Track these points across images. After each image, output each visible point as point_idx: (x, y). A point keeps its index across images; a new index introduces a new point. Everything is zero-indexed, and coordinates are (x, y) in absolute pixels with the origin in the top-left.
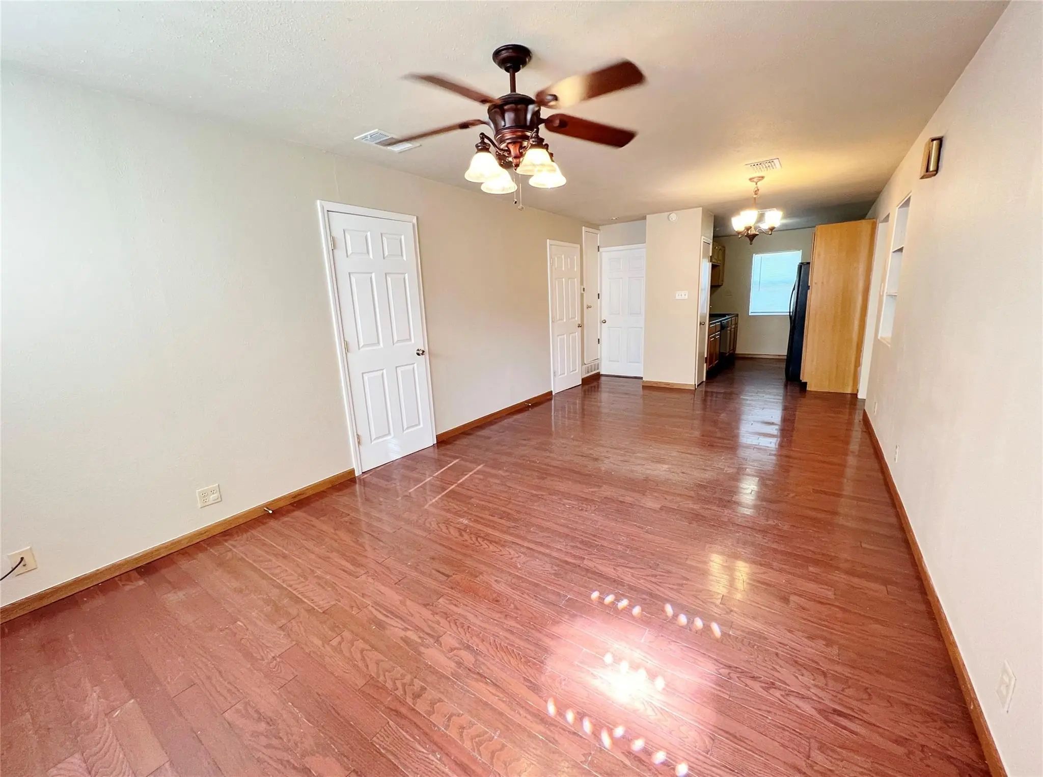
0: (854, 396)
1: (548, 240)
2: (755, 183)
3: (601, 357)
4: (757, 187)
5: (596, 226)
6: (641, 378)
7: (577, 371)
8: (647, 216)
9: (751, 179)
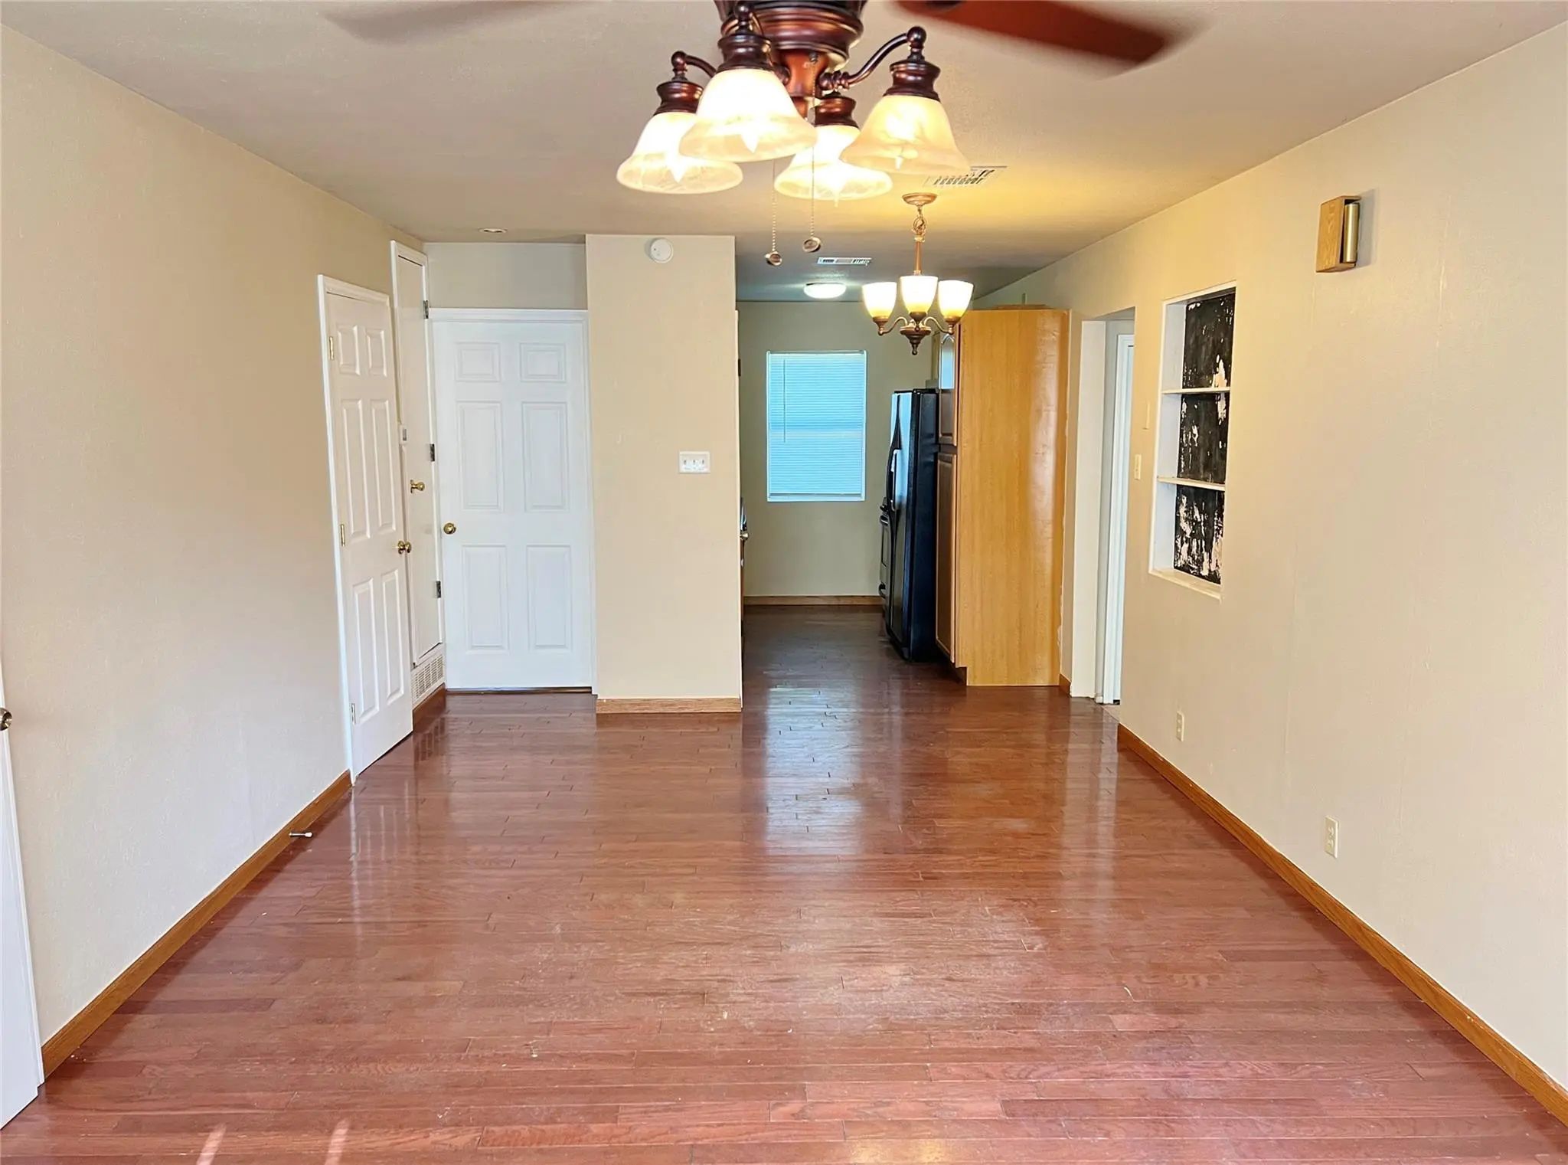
0: (1062, 689)
1: (320, 277)
2: (917, 208)
3: (444, 639)
4: (922, 218)
5: (415, 239)
6: (588, 690)
7: (402, 691)
8: (587, 236)
9: (906, 198)
